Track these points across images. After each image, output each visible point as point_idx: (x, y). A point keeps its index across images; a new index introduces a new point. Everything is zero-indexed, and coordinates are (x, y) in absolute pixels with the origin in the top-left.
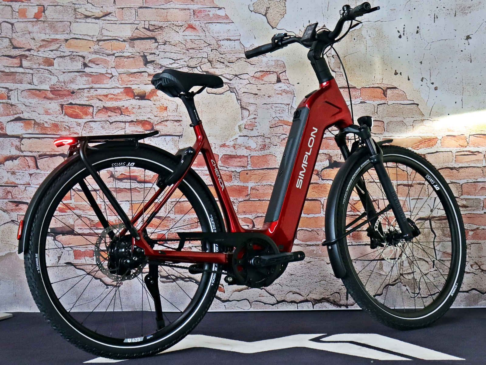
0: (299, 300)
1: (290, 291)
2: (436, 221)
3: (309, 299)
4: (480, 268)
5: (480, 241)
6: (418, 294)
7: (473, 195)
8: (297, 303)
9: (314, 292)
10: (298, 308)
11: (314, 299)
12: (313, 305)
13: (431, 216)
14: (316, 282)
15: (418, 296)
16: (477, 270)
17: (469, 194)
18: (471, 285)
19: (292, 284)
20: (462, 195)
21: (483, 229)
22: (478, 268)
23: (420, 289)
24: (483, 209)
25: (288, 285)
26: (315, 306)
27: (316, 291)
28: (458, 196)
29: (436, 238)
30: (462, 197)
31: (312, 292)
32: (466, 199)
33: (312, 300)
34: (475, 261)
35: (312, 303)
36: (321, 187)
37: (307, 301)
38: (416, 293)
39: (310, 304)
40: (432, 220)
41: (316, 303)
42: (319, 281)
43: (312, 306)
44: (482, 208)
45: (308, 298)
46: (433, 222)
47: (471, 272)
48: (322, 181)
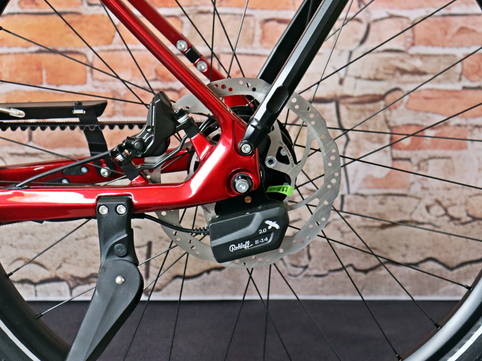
0: (40, 278)
1: (19, 256)
2: (351, 107)
3: (61, 276)
4: (447, 214)
5: (449, 153)
6: (306, 267)
7: (438, 45)
8: (35, 284)
9: (73, 260)
10: (36, 295)
11: (72, 276)
12: (71, 289)
13: (339, 93)
14: (77, 239)
15: (304, 273)
16: (440, 219)
17: (429, 43)
18: (423, 250)
19: (21, 242)
20: (413, 45)
21: (459, 125)
22: (442, 212)
23: (310, 257)
24: (460, 79)
25: (14, 243)
26: (75, 292)
27: (79, 257)
28: (402, 48)
29: (350, 144)
30: (413, 50)
31: (67, 260)
32: (422, 56)
33: (69, 277)
34: (435, 197)
35: (69, 285)
36: (87, 22)
37: (57, 279)
38: (302, 267)
39: (64, 286)
40: (344, 104)
41: (78, 285)
42: (84, 236)
43: (68, 291)
44: (458, 77)
45: (60, 273)
46: (343, 108)
47: (426, 220)
48: (90, 8)
